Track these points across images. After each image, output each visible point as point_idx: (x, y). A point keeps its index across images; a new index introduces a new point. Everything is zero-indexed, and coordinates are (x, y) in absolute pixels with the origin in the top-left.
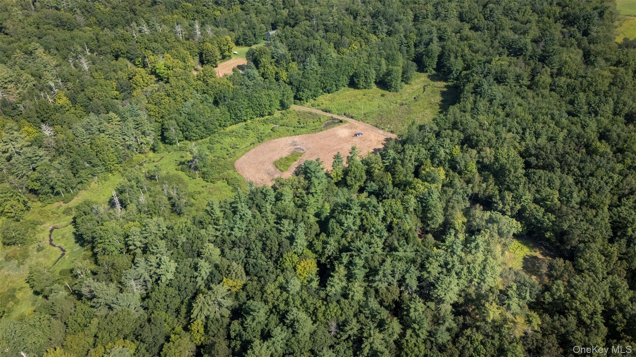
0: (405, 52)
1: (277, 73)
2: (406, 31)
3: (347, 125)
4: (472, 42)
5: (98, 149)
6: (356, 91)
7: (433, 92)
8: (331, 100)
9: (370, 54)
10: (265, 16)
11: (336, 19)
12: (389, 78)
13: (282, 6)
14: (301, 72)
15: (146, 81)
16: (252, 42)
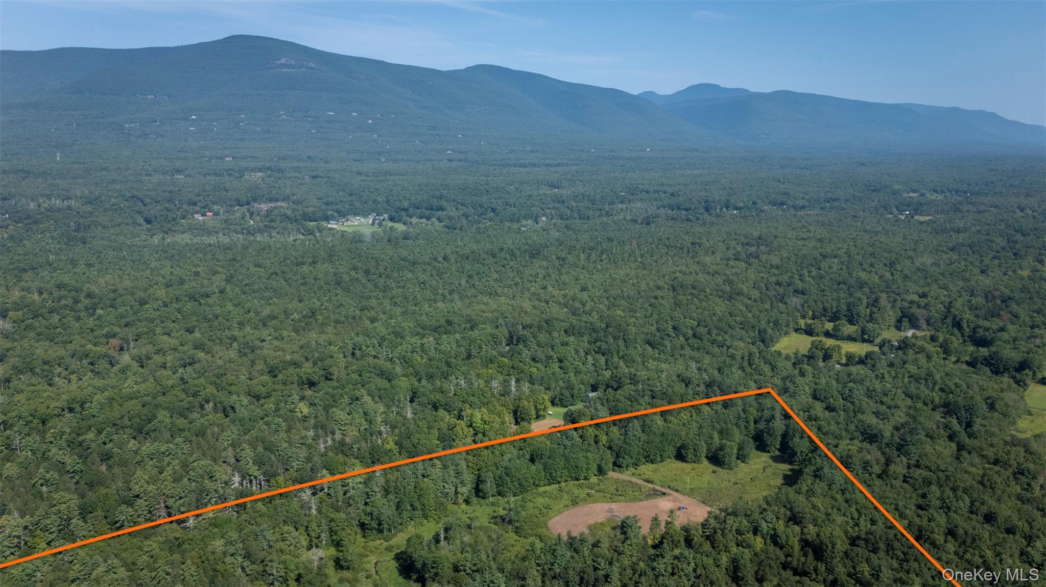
0: (743, 428)
1: (596, 436)
2: (744, 405)
3: (671, 498)
4: (822, 423)
5: (422, 493)
6: (685, 465)
7: (774, 474)
8: (655, 471)
9: (701, 426)
10: (585, 377)
11: (665, 385)
12: (722, 453)
13: (604, 367)
14: (622, 438)
15: (465, 433)
16: (568, 403)
